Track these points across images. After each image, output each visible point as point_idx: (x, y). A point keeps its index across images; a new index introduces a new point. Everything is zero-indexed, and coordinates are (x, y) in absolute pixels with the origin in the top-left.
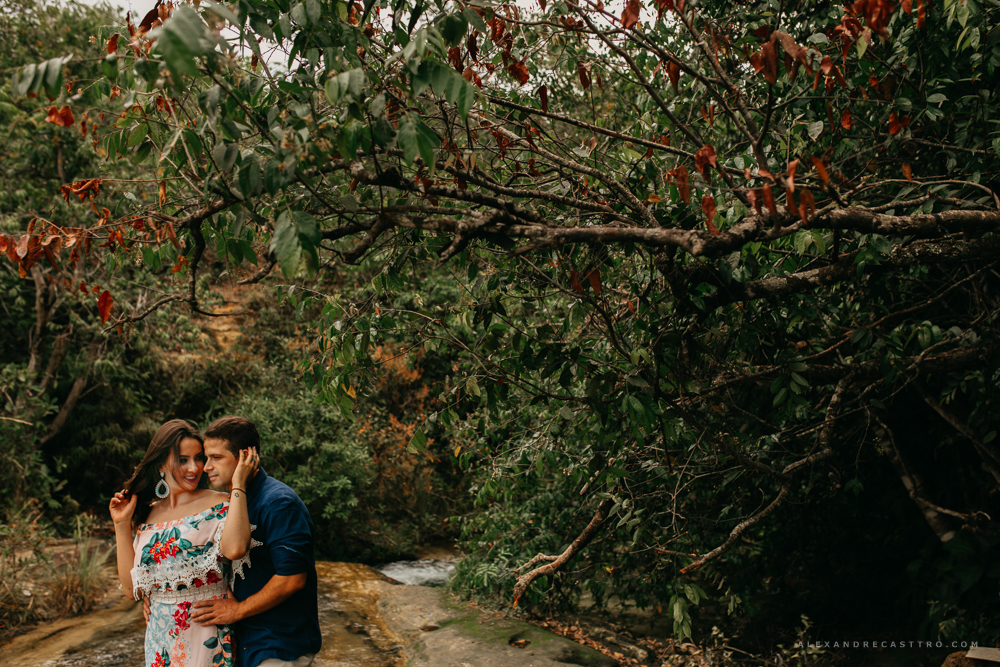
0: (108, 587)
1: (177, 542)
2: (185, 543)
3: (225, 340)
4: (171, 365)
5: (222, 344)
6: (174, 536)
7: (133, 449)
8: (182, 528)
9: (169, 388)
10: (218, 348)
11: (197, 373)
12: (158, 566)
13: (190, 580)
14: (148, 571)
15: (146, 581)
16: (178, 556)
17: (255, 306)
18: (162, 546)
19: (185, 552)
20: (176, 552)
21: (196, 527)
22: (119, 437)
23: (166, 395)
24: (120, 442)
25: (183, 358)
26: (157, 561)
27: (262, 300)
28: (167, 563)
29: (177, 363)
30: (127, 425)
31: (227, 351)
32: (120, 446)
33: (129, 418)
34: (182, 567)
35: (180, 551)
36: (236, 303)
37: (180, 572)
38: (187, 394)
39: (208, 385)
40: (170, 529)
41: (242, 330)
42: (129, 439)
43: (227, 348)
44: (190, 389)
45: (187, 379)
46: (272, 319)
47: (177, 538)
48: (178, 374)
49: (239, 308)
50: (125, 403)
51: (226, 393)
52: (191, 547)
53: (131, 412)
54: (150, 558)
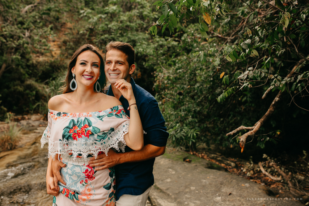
0: (20, 140)
1: (90, 128)
2: (96, 129)
3: (55, 53)
4: (36, 62)
5: (54, 55)
6: (87, 123)
7: (25, 90)
8: (92, 120)
9: (36, 70)
10: (53, 56)
11: (46, 64)
12: (75, 142)
13: (97, 152)
14: (67, 144)
15: (66, 150)
16: (91, 137)
17: (65, 42)
18: (79, 129)
19: (96, 136)
20: (89, 134)
21: (101, 119)
22: (20, 85)
23: (35, 72)
24: (21, 87)
25: (41, 59)
26: (75, 138)
27: (67, 40)
28: (82, 140)
29: (39, 61)
30: (23, 82)
31: (56, 57)
32: (20, 89)
33: (23, 79)
34: (93, 144)
35: (92, 134)
36: (58, 41)
37: (91, 147)
38: (43, 72)
39: (51, 69)
40: (83, 119)
41: (61, 50)
42: (24, 86)
43: (56, 56)
44: (44, 70)
45: (43, 66)
46: (71, 46)
47: (90, 126)
48: (39, 65)
49: (59, 43)
50: (21, 73)
51: (57, 72)
52: (99, 132)
53: (24, 77)
54: (70, 136)
